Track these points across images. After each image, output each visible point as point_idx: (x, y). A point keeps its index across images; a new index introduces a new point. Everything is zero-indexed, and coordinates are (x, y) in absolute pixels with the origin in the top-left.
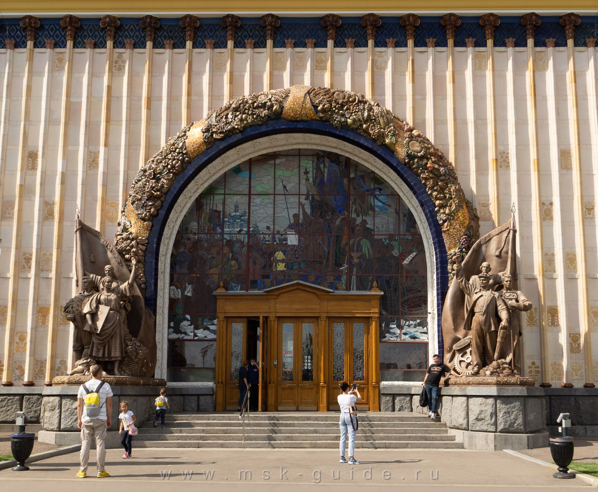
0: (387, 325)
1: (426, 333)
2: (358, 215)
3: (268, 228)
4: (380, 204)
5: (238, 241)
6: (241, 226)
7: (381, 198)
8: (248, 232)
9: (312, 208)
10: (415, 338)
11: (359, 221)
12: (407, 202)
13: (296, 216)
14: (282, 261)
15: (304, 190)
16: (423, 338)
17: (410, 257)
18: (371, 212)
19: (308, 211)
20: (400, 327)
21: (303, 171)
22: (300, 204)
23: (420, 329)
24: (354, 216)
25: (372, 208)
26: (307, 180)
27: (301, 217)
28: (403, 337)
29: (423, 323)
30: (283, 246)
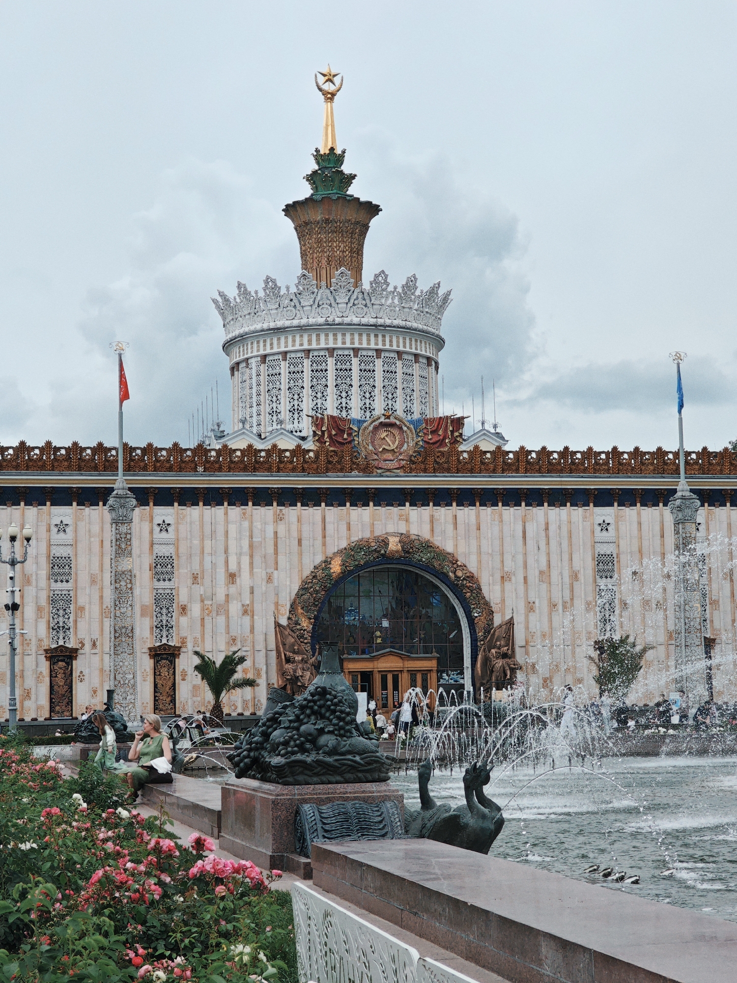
0: (441, 675)
1: (463, 678)
2: (423, 608)
3: (371, 617)
4: (435, 601)
5: (353, 625)
6: (355, 616)
7: (437, 597)
8: (359, 619)
9: (396, 604)
10: (456, 681)
11: (424, 611)
12: (452, 600)
13: (387, 609)
14: (380, 637)
15: (391, 594)
16: (462, 681)
17: (454, 634)
18: (431, 606)
19: (394, 606)
20: (448, 675)
21: (390, 581)
22: (390, 602)
23: (460, 676)
24: (421, 609)
25: (431, 604)
26: (393, 587)
27: (390, 609)
28: (450, 681)
29: (462, 673)
30: (380, 628)
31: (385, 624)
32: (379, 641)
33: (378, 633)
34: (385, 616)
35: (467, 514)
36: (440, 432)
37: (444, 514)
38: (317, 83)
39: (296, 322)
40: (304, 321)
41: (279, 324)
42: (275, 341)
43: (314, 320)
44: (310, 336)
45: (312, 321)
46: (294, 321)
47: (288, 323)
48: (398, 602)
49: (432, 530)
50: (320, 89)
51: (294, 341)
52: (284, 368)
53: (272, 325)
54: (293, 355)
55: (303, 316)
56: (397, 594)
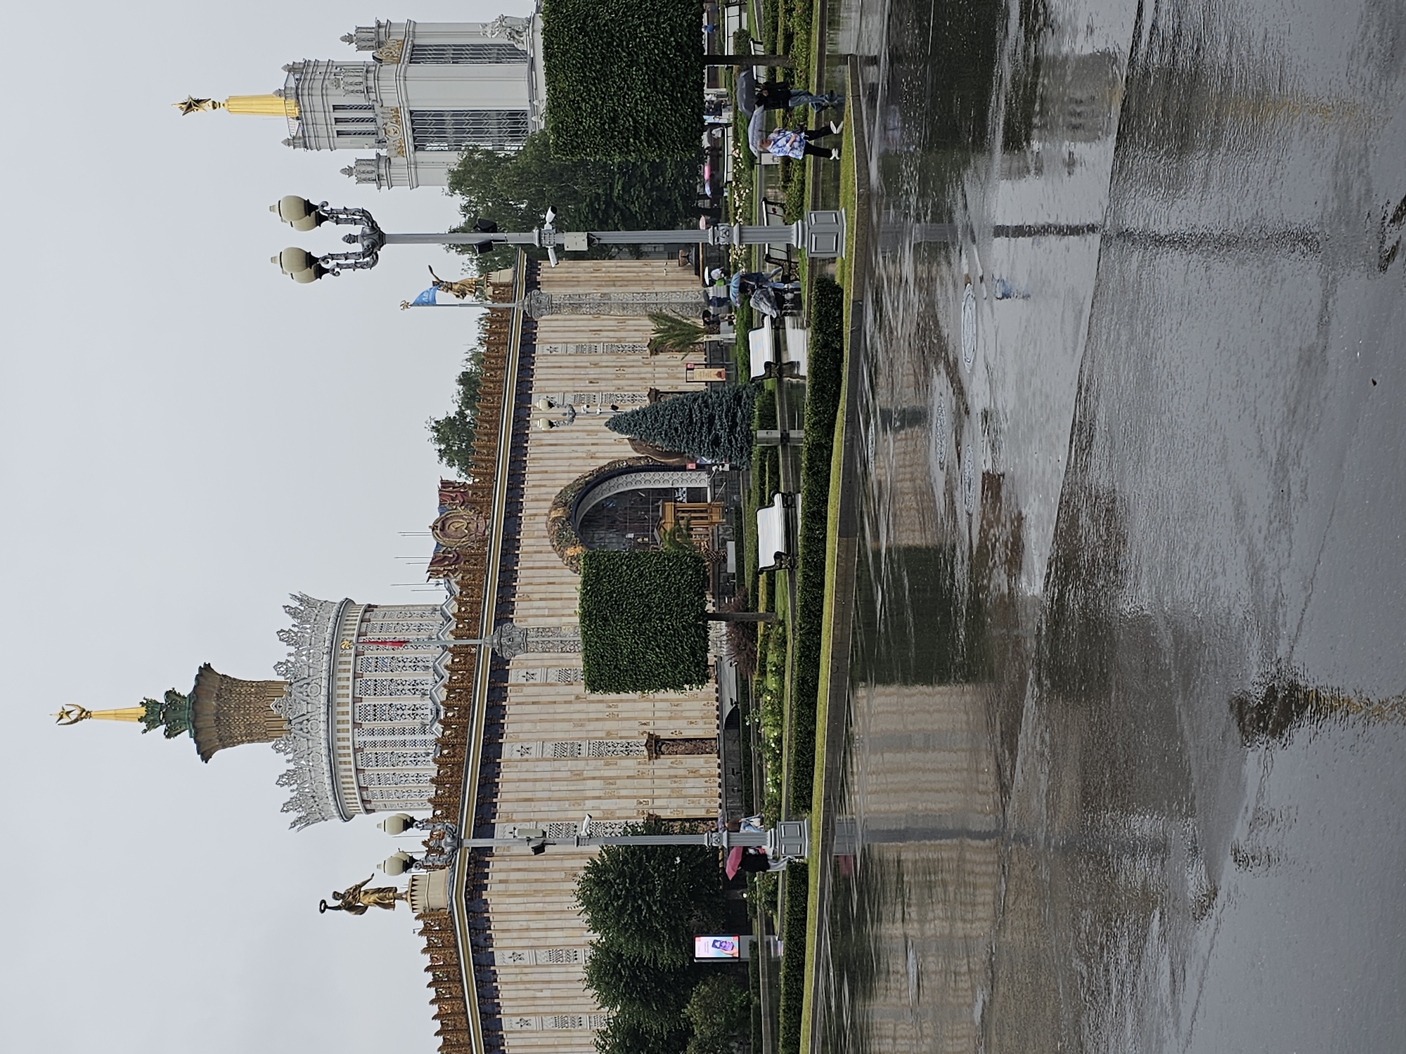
9: (612, 529)
15: (603, 532)
27: (617, 533)
31: (631, 536)
32: (646, 539)
33: (640, 540)
34: (624, 536)
35: (530, 478)
36: (454, 495)
37: (529, 492)
38: (68, 724)
39: (324, 683)
40: (324, 675)
41: (323, 700)
42: (341, 709)
43: (324, 664)
44: (340, 671)
45: (325, 666)
46: (323, 685)
47: (324, 691)
48: (610, 527)
49: (545, 500)
50: (76, 721)
51: (343, 687)
52: (368, 700)
53: (323, 709)
54: (357, 691)
55: (318, 676)
56: (604, 528)
